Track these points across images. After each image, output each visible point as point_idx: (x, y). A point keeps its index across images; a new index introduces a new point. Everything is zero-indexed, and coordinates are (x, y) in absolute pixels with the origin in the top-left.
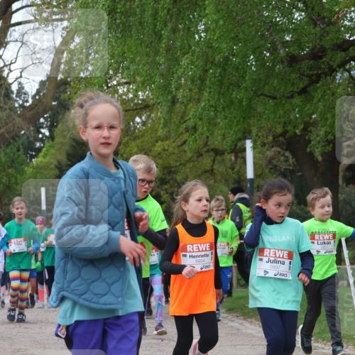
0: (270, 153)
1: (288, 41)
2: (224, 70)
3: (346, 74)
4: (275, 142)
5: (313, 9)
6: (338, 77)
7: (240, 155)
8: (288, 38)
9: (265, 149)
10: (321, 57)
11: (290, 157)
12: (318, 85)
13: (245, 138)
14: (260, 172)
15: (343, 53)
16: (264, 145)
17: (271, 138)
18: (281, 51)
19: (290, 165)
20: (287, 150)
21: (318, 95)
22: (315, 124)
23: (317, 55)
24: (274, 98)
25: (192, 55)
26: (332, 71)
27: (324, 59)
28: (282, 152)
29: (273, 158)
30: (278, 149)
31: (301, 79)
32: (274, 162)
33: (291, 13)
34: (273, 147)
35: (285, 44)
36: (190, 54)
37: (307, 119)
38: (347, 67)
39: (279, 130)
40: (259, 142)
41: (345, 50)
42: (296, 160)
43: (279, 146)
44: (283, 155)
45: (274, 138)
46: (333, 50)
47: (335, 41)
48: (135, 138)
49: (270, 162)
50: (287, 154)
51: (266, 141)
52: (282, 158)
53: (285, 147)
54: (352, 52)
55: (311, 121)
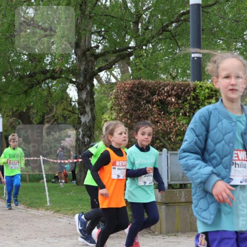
0: (11, 120)
1: (19, 68)
3: (46, 85)
4: (13, 115)
6: (43, 86)
9: (8, 118)
10: (33, 77)
11: (21, 122)
12: (32, 89)
14: (6, 129)
16: (8, 116)
17: (11, 113)
18: (15, 73)
20: (19, 119)
21: (33, 93)
22: (32, 107)
23: (32, 75)
24: (11, 94)
26: (39, 83)
27: (35, 77)
29: (12, 122)
30: (15, 118)
32: (14, 124)
33: (20, 56)
34: (12, 117)
35: (17, 70)
37: (28, 105)
39: (15, 109)
40: (5, 115)
41: (45, 74)
44: (18, 121)
45: (13, 113)
47: (40, 70)
49: (11, 124)
50: (19, 121)
51: (9, 114)
52: (17, 123)
53: (18, 117)
54: (48, 75)
55: (31, 106)
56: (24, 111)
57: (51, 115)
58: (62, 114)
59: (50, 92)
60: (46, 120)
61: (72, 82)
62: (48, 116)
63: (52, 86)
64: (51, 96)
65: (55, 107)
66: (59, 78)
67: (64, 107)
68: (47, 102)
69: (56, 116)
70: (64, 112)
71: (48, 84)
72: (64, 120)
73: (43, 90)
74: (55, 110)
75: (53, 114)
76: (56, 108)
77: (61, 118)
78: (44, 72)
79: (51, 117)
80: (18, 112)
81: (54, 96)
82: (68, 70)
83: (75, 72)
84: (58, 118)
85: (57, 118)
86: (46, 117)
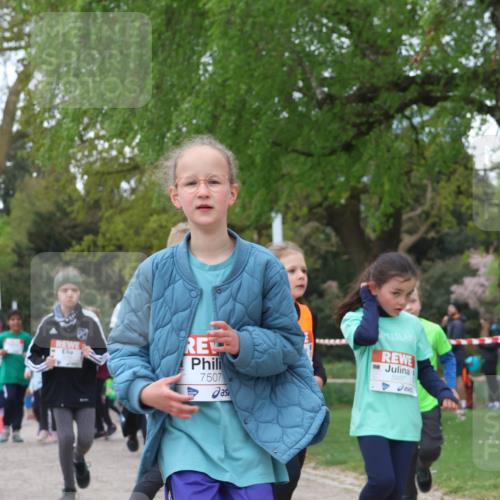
0: (305, 230)
1: (326, 78)
2: (240, 117)
3: (405, 123)
4: (312, 215)
5: (360, 34)
6: (394, 126)
7: (264, 232)
8: (327, 74)
9: (297, 224)
10: (371, 100)
11: (333, 234)
12: (368, 137)
13: (271, 209)
15: (401, 94)
16: (296, 218)
17: (305, 210)
18: (318, 92)
19: (332, 245)
20: (328, 224)
21: (368, 151)
22: (365, 190)
23: (366, 96)
24: (309, 155)
25: (197, 97)
26: (388, 117)
27: (377, 102)
28: (322, 228)
29: (309, 236)
30: (314, 224)
31: (345, 130)
32: (312, 242)
33: (329, 40)
34: (309, 220)
35: (323, 82)
36: (194, 95)
37: (353, 183)
38: (407, 113)
39: (317, 198)
40: (290, 215)
41: (404, 90)
42: (342, 239)
43: (317, 220)
44: (323, 232)
45: (311, 209)
46: (388, 89)
47: (390, 78)
48: (122, 211)
50: (329, 230)
51: (299, 213)
52: (322, 236)
53: (325, 221)
54: (413, 92)
55: (360, 186)
56: (343, 201)
57: (419, 211)
58: (451, 207)
59: (417, 141)
60: (405, 227)
61: (483, 110)
62: (412, 214)
63: (423, 125)
64: (421, 155)
65: (430, 189)
66: (445, 98)
67: (459, 187)
68: (408, 173)
69: (434, 212)
70: (458, 202)
71: (409, 118)
72: (459, 224)
73: (397, 136)
74: (429, 194)
75: (426, 207)
76: (434, 190)
77: (449, 218)
78: (402, 84)
79: (420, 216)
80: (325, 204)
81: (428, 153)
82: (474, 75)
83: (493, 79)
84: (441, 219)
85: (436, 220)
86: (405, 217)
